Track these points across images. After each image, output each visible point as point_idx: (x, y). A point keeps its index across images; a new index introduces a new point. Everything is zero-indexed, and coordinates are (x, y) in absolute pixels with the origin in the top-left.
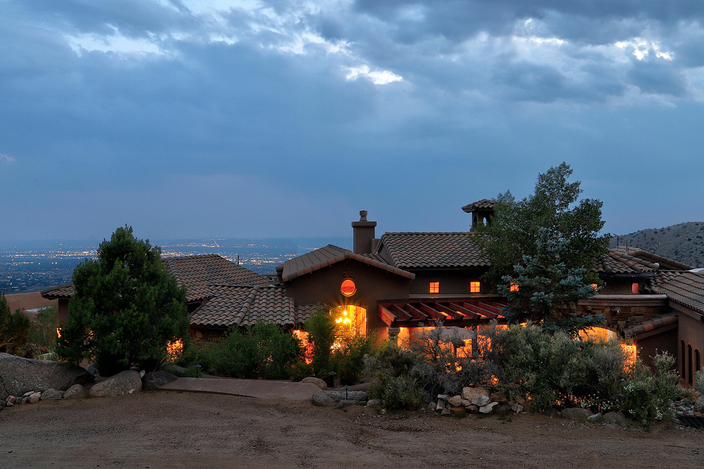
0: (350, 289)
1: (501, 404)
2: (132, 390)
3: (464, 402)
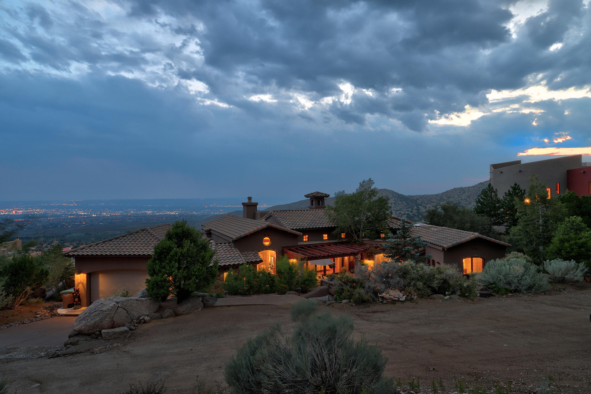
0: (267, 241)
1: (407, 296)
2: (200, 308)
3: (391, 297)
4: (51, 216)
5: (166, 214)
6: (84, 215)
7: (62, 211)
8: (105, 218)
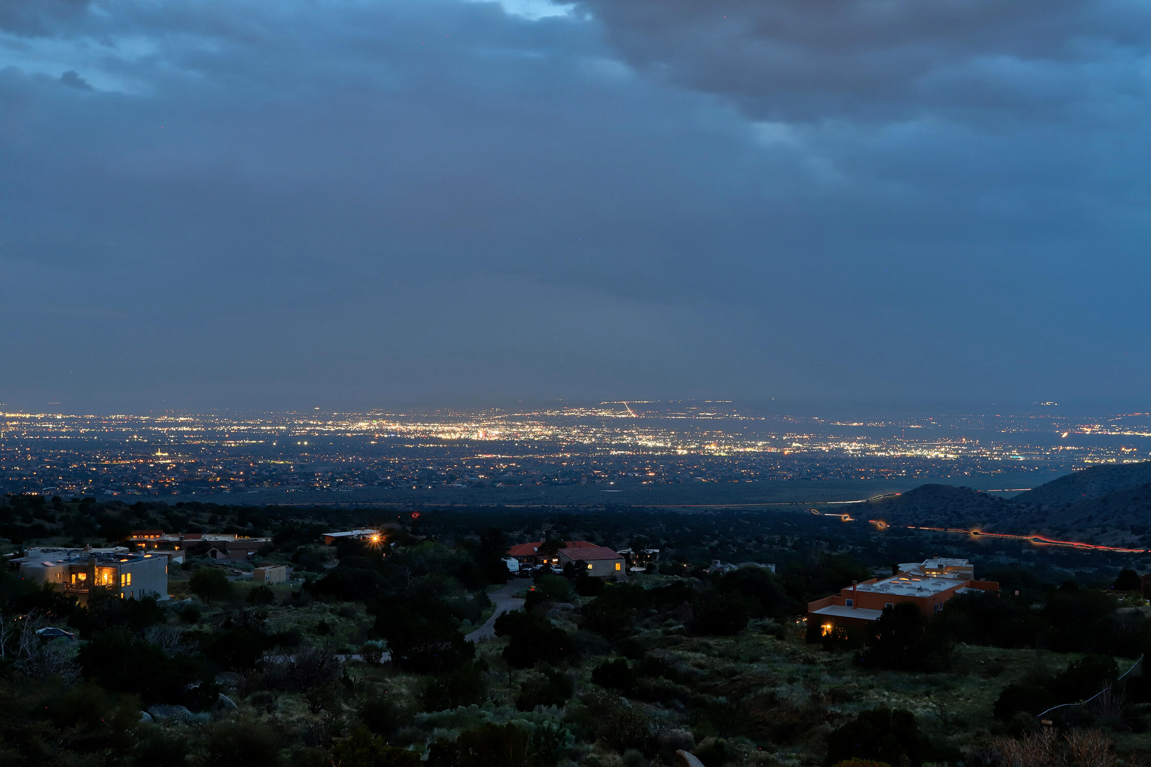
4: (568, 449)
5: (911, 458)
6: (655, 449)
7: (595, 433)
8: (713, 462)
